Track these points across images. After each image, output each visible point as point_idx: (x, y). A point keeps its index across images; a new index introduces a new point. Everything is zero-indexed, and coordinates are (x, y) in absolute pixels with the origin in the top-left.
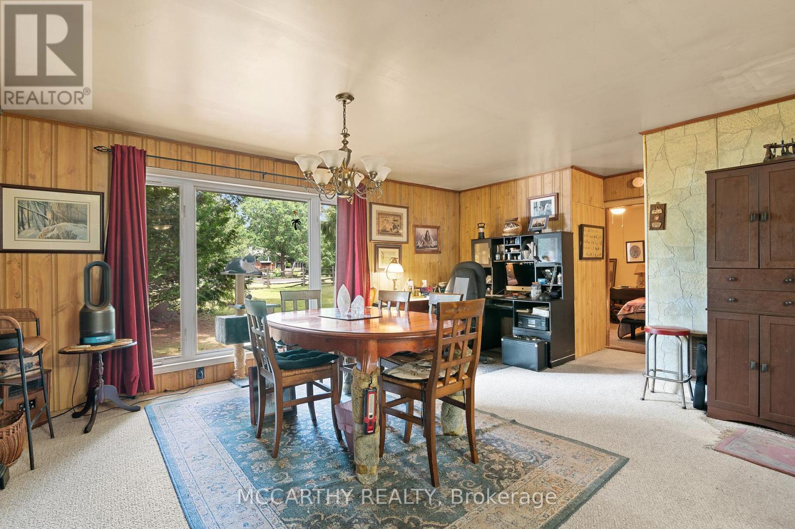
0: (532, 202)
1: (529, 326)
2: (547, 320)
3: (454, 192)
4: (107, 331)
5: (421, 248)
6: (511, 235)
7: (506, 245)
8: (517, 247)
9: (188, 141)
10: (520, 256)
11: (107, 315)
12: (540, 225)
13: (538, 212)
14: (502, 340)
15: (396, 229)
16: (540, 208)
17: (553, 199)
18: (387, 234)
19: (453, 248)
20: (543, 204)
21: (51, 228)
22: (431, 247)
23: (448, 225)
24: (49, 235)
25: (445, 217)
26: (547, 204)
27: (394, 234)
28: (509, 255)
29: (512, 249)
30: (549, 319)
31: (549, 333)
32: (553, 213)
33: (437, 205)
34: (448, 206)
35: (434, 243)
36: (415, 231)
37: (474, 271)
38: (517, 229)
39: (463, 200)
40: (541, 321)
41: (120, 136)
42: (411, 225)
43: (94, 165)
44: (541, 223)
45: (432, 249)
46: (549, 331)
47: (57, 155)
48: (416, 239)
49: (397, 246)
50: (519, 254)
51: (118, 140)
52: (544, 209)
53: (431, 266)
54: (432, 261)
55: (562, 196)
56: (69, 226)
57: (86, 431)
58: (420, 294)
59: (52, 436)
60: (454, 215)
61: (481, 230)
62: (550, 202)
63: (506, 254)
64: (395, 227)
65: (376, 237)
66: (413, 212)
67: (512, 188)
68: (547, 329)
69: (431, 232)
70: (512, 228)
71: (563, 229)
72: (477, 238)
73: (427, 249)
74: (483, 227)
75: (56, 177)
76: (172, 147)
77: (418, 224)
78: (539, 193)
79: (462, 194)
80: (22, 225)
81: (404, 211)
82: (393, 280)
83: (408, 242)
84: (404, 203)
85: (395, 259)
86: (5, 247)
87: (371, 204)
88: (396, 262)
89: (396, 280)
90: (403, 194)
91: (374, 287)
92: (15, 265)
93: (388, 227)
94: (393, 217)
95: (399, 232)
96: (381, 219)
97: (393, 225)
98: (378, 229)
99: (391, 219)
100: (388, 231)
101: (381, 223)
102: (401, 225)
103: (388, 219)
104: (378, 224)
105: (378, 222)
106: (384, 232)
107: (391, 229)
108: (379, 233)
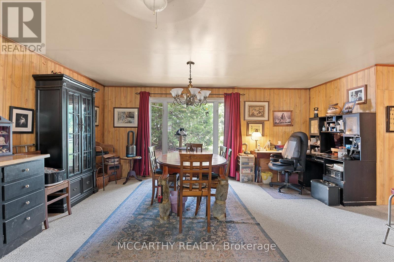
0: (350, 92)
1: (332, 175)
2: (342, 173)
3: (306, 89)
4: (132, 153)
5: (278, 123)
6: (331, 115)
7: (328, 122)
8: (334, 123)
9: (164, 86)
10: (335, 129)
11: (133, 148)
12: (350, 108)
13: (354, 99)
14: (311, 181)
15: (261, 114)
16: (355, 96)
17: (363, 89)
18: (255, 116)
19: (304, 123)
20: (357, 93)
21: (125, 120)
22: (286, 122)
23: (300, 109)
24: (125, 122)
25: (298, 105)
26: (359, 93)
27: (259, 117)
28: (329, 128)
29: (331, 124)
30: (343, 173)
31: (343, 183)
32: (363, 99)
33: (291, 98)
34: (300, 98)
35: (288, 120)
36: (273, 114)
37: (300, 137)
38: (336, 111)
39: (311, 93)
40: (339, 173)
41: (144, 88)
42: (271, 111)
43: (136, 99)
44: (351, 106)
45: (286, 124)
46: (343, 180)
47: (127, 97)
48: (274, 119)
49: (262, 123)
50: (335, 128)
51: (143, 90)
52: (357, 96)
53: (286, 134)
54: (287, 130)
55: (370, 86)
56: (130, 119)
57: (124, 184)
58: (274, 149)
59: (116, 183)
60: (305, 103)
61: (316, 112)
62: (361, 91)
63: (327, 128)
64: (260, 113)
65: (247, 118)
66: (273, 104)
67: (338, 84)
68: (342, 179)
69: (286, 114)
70: (332, 111)
71: (370, 110)
72: (313, 117)
73: (282, 124)
74: (317, 110)
75: (127, 104)
76: (159, 89)
77: (276, 110)
78: (354, 86)
79: (311, 90)
80: (119, 119)
81: (266, 104)
82: (256, 140)
83: (268, 120)
84: (267, 99)
85: (257, 129)
86: (115, 126)
87: (245, 102)
88: (257, 131)
89: (257, 140)
90: (266, 94)
91: (246, 143)
92: (117, 131)
93: (256, 113)
94: (258, 107)
95: (262, 115)
96: (251, 109)
97: (259, 111)
98: (249, 114)
99: (257, 109)
100: (255, 115)
101: (251, 111)
102: (264, 111)
103: (256, 109)
104: (249, 111)
105: (249, 110)
106: (253, 115)
107: (257, 114)
108: (250, 116)
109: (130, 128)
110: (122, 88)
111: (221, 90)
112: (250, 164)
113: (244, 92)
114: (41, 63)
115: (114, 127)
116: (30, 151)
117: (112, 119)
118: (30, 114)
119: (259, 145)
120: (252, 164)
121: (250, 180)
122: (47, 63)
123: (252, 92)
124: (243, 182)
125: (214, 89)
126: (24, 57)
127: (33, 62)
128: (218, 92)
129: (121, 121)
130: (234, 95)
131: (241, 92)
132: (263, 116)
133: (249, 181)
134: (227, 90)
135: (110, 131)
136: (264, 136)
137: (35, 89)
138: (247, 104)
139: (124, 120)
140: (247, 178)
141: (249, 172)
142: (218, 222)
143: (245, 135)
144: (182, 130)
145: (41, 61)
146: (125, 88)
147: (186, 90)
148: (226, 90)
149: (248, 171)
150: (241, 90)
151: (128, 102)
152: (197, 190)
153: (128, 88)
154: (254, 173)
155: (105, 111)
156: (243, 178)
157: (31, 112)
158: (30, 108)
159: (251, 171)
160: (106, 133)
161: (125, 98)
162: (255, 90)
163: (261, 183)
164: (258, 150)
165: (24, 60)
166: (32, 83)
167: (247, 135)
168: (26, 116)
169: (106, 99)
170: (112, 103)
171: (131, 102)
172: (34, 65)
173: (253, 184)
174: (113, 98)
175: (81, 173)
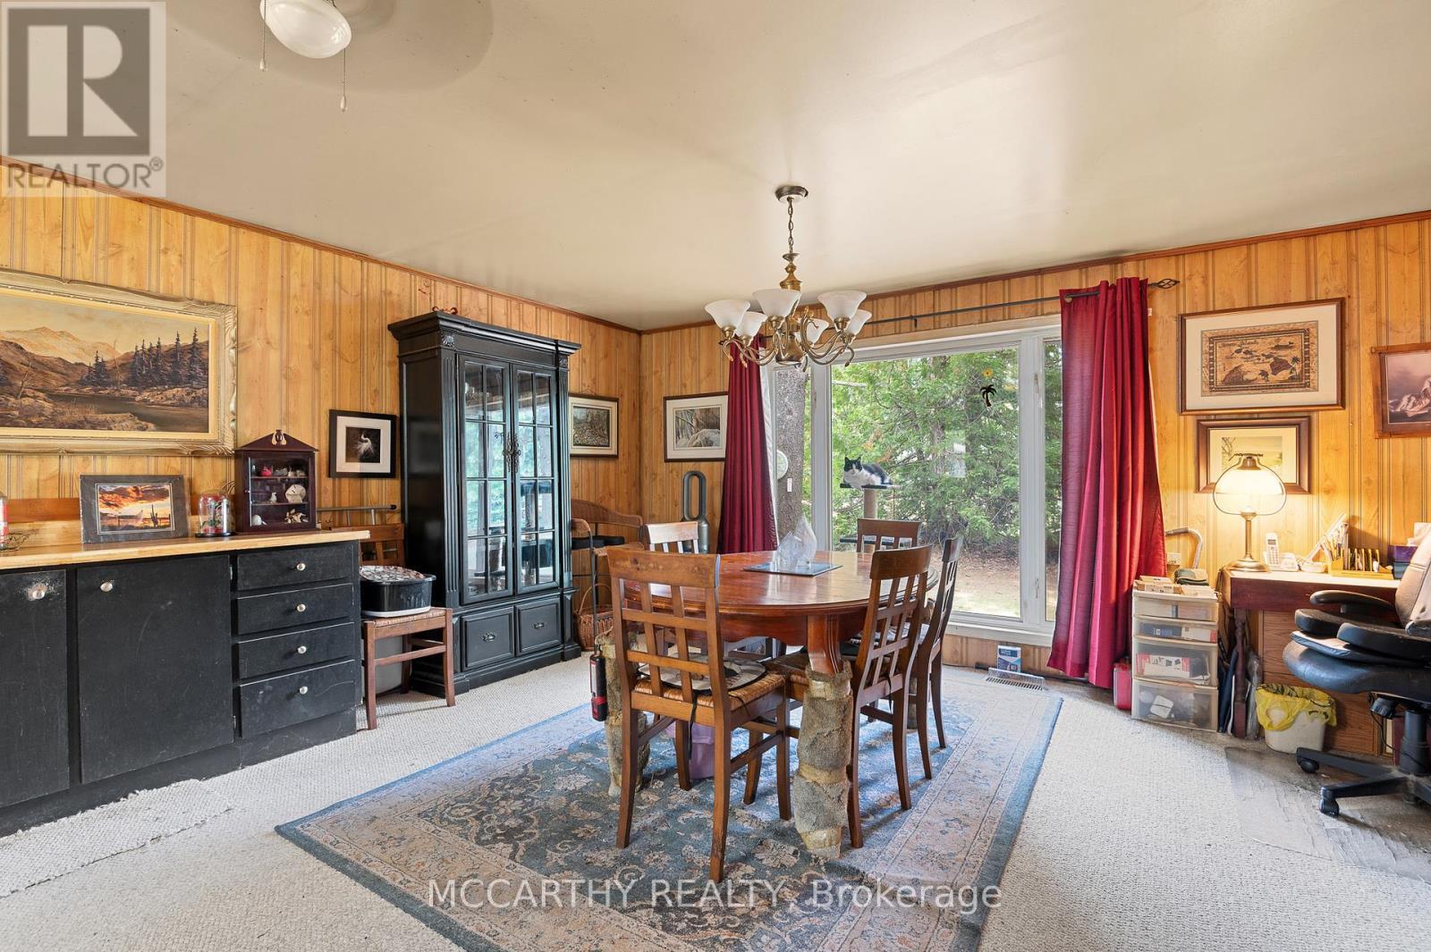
15: (1286, 372)
18: (1248, 389)
21: (696, 435)
24: (695, 443)
27: (1279, 387)
36: (1378, 367)
42: (1364, 351)
43: (723, 364)
47: (700, 359)
48: (1387, 391)
56: (707, 432)
75: (699, 381)
77: (1398, 341)
80: (678, 435)
81: (1326, 316)
82: (1244, 515)
83: (1342, 402)
84: (1325, 288)
85: (1250, 457)
86: (670, 456)
87: (1182, 320)
88: (1254, 467)
89: (1254, 514)
90: (1324, 264)
91: (1189, 529)
92: (674, 473)
93: (1252, 371)
94: (1271, 340)
95: (1299, 378)
96: (1221, 352)
97: (1272, 360)
98: (1211, 377)
99: (1263, 346)
100: (1249, 381)
101: (1219, 365)
102: (1307, 358)
103: (1252, 347)
104: (1210, 365)
105: (1211, 360)
106: (1236, 382)
107: (1264, 373)
108: (1212, 387)
109: (707, 463)
110: (687, 330)
111: (1048, 278)
112: (1184, 634)
113: (1177, 268)
114: (415, 292)
115: (667, 461)
116: (388, 523)
117: (660, 435)
118: (385, 427)
119: (1272, 542)
120: (1202, 635)
121: (1191, 715)
122: (433, 288)
123: (1228, 263)
124: (1148, 719)
125: (1015, 281)
126: (365, 283)
127: (391, 292)
128: (1037, 292)
129: (683, 440)
130: (1110, 293)
131: (1155, 273)
132: (1302, 381)
133: (1182, 722)
134: (1081, 273)
135: (656, 475)
136: (1310, 491)
137: (397, 360)
138: (1195, 327)
139: (691, 437)
140: (1170, 704)
141: (1186, 675)
142: (795, 853)
143: (1186, 488)
144: (854, 466)
145: (413, 285)
146: (693, 330)
147: (893, 303)
148: (1075, 274)
149: (1179, 669)
150: (1162, 261)
151: (703, 374)
152: (677, 697)
153: (702, 328)
154: (1215, 680)
155: (644, 412)
156: (1145, 697)
157: (388, 422)
158: (387, 413)
159: (1199, 669)
160: (646, 481)
161: (693, 364)
162: (1244, 249)
163: (1256, 745)
164: (1261, 569)
165: (365, 290)
166: (390, 346)
167: (1198, 489)
168: (374, 435)
169: (646, 373)
170: (661, 384)
171: (710, 373)
172: (395, 298)
173: (1205, 740)
174: (664, 368)
175: (515, 594)
